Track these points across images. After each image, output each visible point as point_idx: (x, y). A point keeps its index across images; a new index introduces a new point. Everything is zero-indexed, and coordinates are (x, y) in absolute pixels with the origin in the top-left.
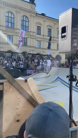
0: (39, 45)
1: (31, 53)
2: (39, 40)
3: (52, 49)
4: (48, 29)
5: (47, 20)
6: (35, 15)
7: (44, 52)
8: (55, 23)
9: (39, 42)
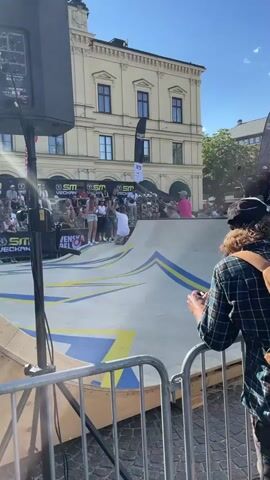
0: (109, 149)
1: (81, 179)
2: (110, 132)
3: (154, 161)
4: (139, 92)
5: (129, 63)
6: (86, 46)
7: (129, 174)
8: (161, 69)
9: (108, 139)
